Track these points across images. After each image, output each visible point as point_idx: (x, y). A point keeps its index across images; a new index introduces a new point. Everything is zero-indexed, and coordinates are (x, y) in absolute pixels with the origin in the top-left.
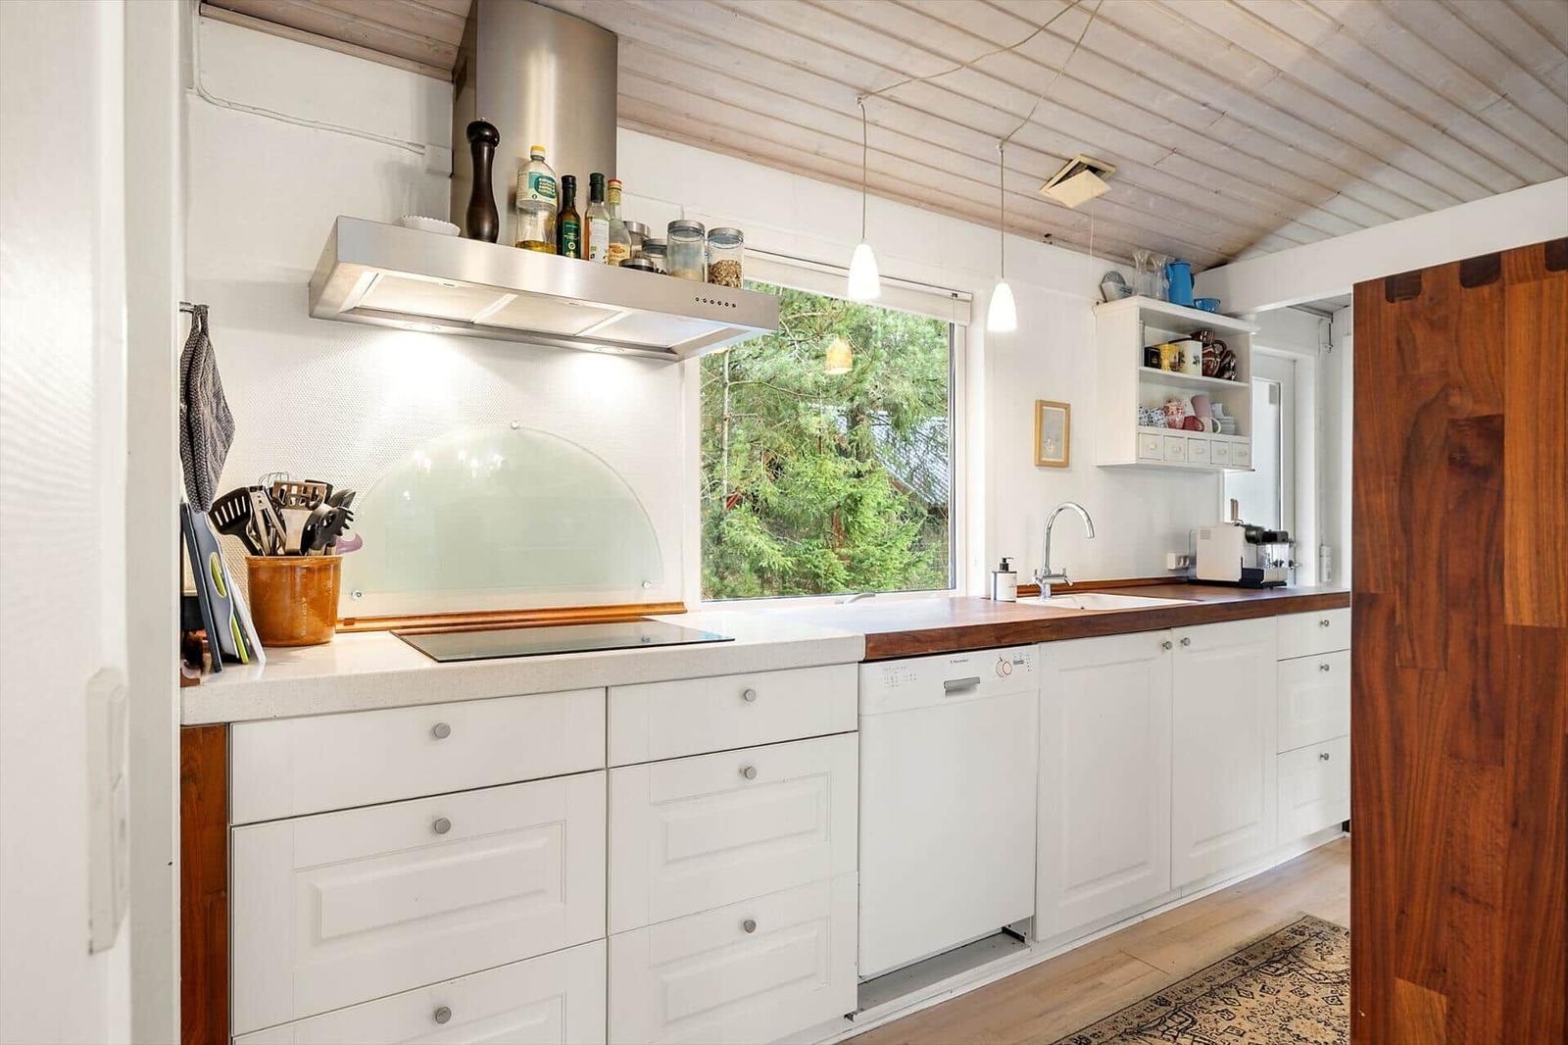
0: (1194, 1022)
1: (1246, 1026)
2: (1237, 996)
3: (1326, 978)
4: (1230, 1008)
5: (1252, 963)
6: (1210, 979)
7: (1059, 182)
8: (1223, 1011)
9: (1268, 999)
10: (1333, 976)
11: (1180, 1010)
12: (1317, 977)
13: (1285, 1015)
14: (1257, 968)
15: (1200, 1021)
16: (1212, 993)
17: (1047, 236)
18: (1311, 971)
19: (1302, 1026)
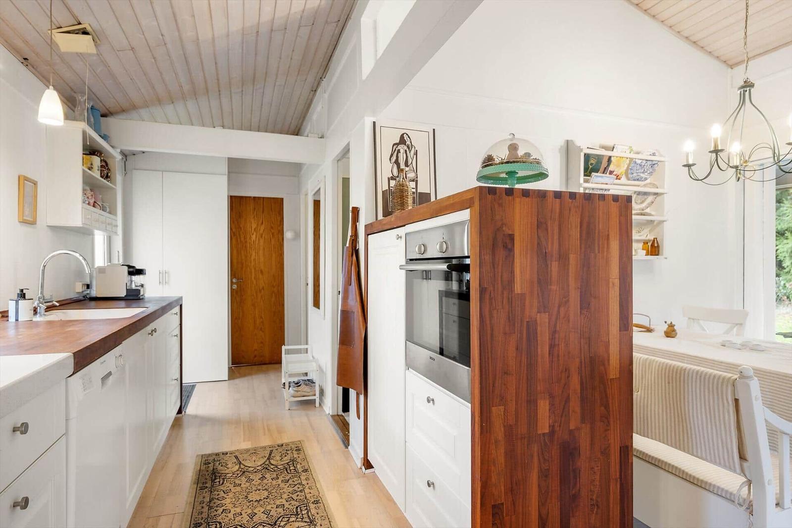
0: (220, 523)
1: (238, 510)
2: (220, 502)
3: (238, 475)
4: (223, 508)
5: (208, 485)
6: (202, 502)
7: (68, 32)
8: (223, 511)
9: (231, 495)
10: (238, 472)
11: (209, 523)
12: (234, 476)
13: (244, 496)
14: (212, 486)
15: (221, 521)
16: (210, 508)
17: (25, 59)
18: (230, 475)
19: (254, 496)
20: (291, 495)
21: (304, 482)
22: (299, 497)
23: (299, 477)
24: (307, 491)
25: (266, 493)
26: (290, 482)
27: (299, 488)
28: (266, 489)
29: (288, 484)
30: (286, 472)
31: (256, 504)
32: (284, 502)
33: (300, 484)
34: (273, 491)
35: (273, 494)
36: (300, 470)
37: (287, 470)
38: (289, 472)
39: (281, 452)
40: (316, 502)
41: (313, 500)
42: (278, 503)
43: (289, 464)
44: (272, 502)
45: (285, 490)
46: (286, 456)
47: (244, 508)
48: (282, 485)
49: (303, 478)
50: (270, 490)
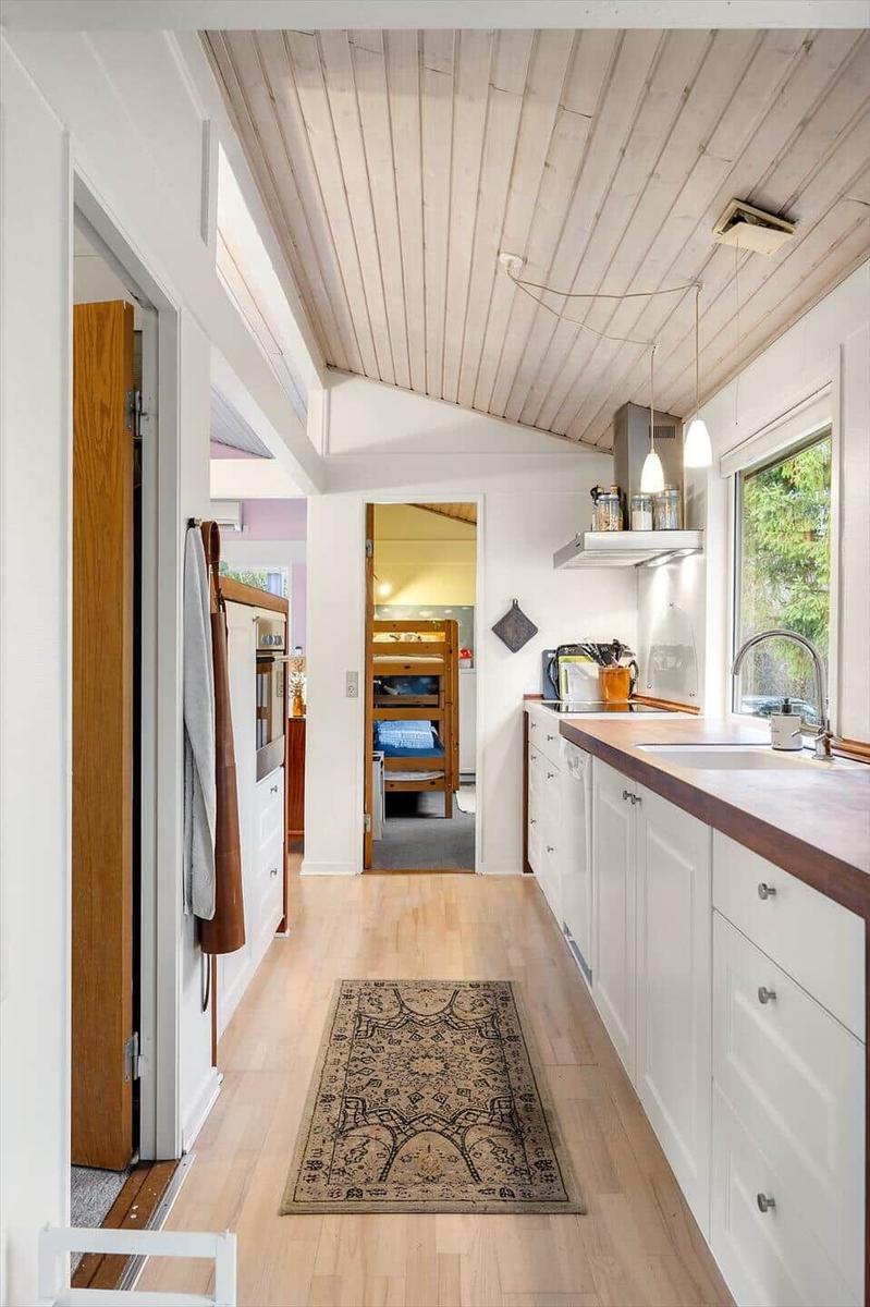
19: (434, 1066)
20: (374, 1056)
21: (342, 1074)
22: (362, 1050)
23: (346, 1086)
24: (344, 1059)
25: (414, 1066)
26: (366, 1079)
27: (356, 1066)
28: (413, 1074)
29: (371, 1076)
30: (368, 1104)
31: (431, 1053)
32: (387, 1046)
33: (349, 1073)
34: (401, 1069)
35: (402, 1063)
36: (336, 1104)
37: (364, 1110)
38: (360, 1103)
39: (361, 1167)
40: (339, 1038)
41: (343, 1042)
42: (397, 1048)
43: (352, 1125)
44: (406, 1050)
45: (380, 1066)
46: (353, 1151)
47: (449, 1051)
48: (382, 1077)
49: (340, 1084)
50: (406, 1072)
